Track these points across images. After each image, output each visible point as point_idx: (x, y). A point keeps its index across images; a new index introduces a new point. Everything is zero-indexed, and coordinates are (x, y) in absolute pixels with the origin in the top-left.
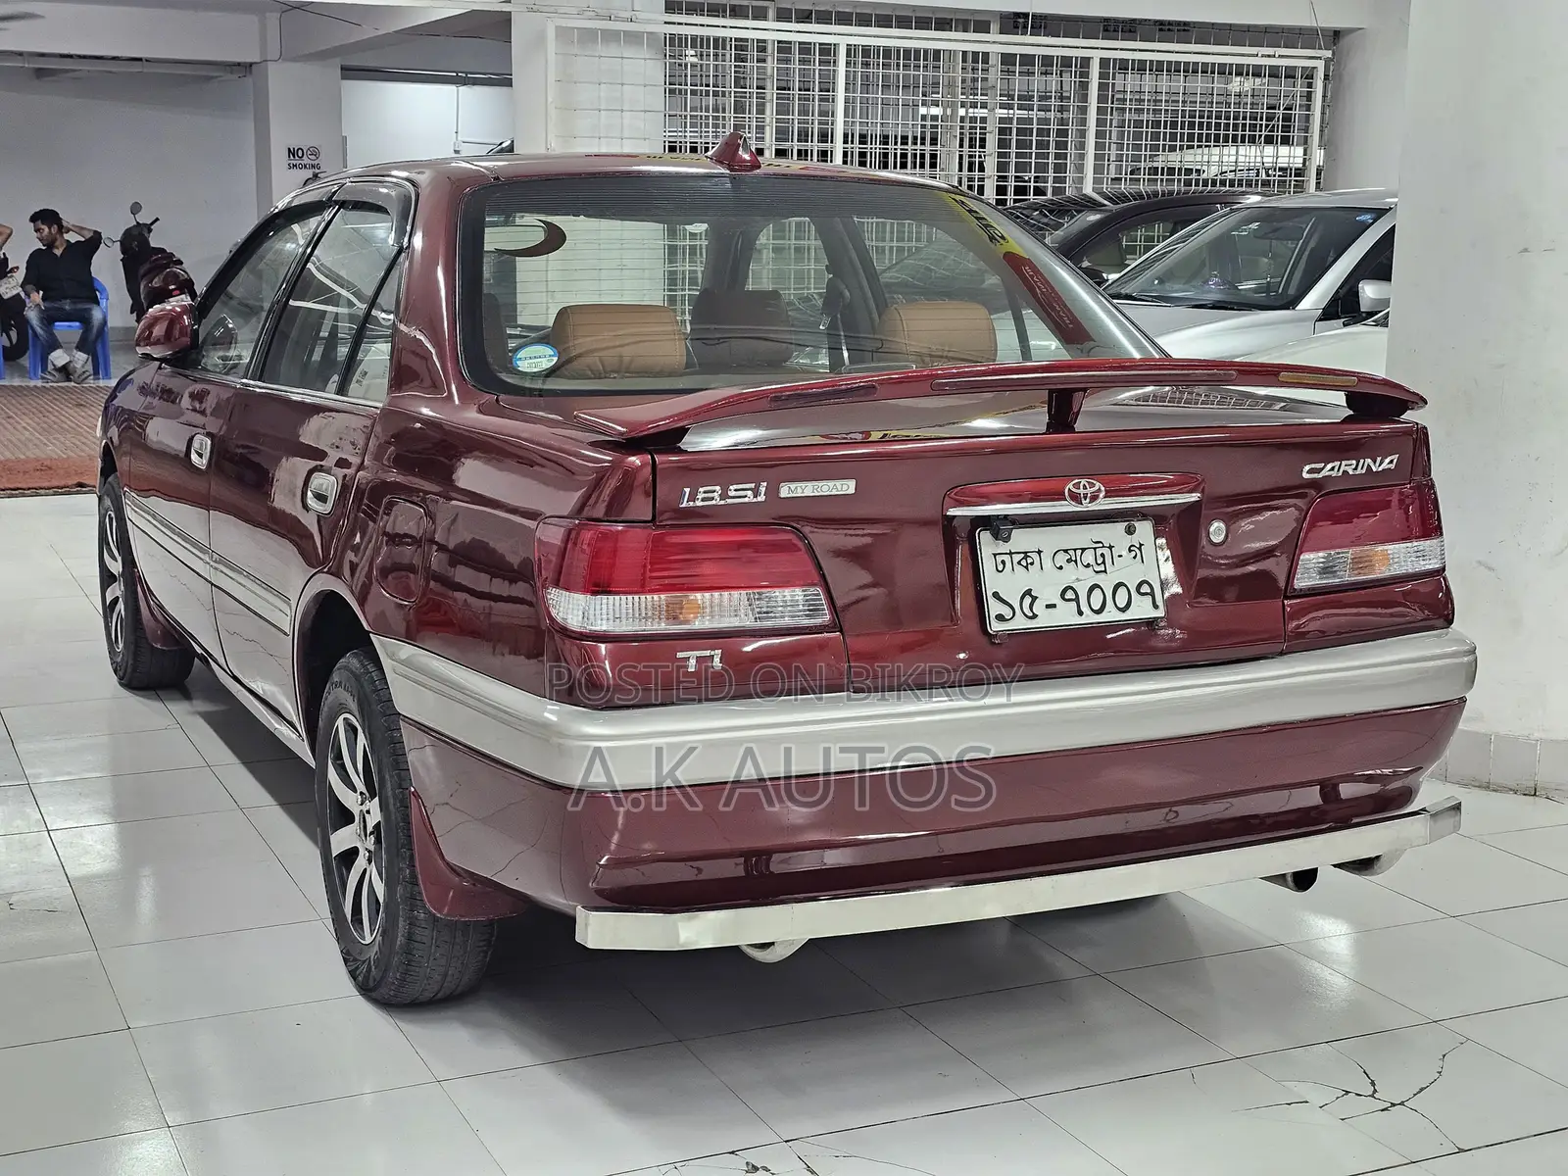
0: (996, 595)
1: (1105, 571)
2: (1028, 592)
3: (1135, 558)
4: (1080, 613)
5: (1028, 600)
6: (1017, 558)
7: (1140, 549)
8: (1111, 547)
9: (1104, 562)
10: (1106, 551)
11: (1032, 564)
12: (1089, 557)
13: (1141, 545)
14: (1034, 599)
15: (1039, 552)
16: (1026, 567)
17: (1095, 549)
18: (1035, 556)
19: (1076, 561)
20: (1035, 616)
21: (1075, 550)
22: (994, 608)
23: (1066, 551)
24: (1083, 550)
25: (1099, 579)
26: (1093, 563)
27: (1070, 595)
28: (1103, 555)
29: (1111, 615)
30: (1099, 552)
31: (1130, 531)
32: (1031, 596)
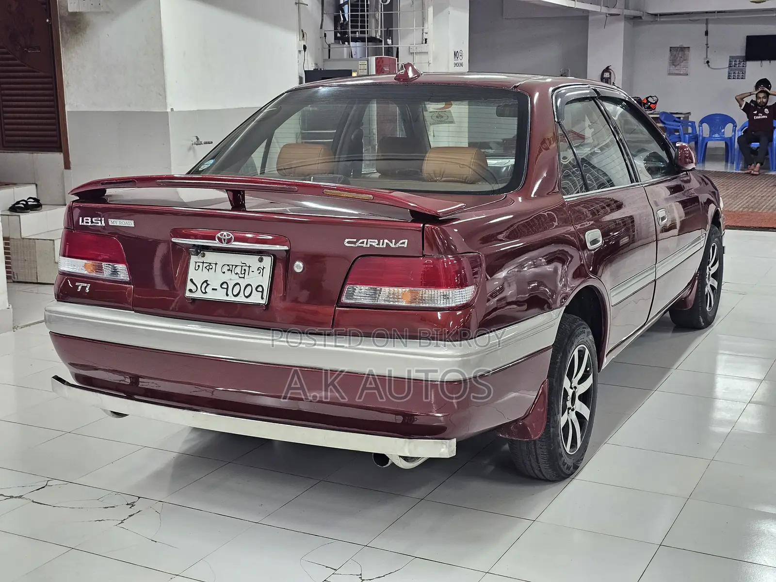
0: (191, 280)
1: (244, 278)
2: (206, 281)
3: (259, 273)
4: (227, 295)
5: (205, 284)
6: (205, 265)
7: (263, 270)
8: (249, 267)
9: (244, 273)
10: (247, 269)
11: (211, 269)
12: (238, 270)
13: (264, 268)
14: (208, 285)
15: (216, 264)
16: (208, 270)
17: (242, 266)
18: (214, 266)
19: (232, 271)
20: (206, 293)
21: (233, 265)
22: (190, 286)
23: (228, 265)
24: (236, 266)
25: (240, 281)
26: (239, 273)
27: (225, 286)
28: (245, 270)
29: (241, 299)
30: (243, 268)
31: (261, 260)
32: (207, 283)
